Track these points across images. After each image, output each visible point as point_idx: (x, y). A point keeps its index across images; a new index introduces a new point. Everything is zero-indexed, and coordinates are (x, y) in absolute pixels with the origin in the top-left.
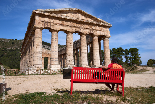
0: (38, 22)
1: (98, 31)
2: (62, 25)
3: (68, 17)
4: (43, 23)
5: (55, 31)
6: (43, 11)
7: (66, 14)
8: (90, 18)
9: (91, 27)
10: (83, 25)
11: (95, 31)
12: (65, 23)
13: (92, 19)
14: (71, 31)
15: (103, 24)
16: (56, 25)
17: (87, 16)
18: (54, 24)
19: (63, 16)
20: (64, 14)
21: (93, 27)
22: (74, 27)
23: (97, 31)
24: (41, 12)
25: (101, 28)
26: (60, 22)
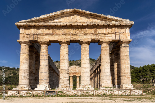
0: (23, 35)
1: (109, 36)
2: (52, 35)
3: (58, 23)
4: (28, 36)
5: (42, 43)
6: (26, 22)
7: (58, 19)
8: (95, 18)
9: (96, 31)
10: (83, 30)
11: (103, 35)
12: (57, 31)
13: (98, 19)
14: (64, 41)
15: (117, 23)
16: (44, 36)
17: (90, 16)
18: (42, 35)
19: (51, 23)
20: (56, 20)
21: (99, 31)
22: (69, 34)
23: (107, 36)
24: (24, 23)
25: (114, 30)
26: (50, 31)
